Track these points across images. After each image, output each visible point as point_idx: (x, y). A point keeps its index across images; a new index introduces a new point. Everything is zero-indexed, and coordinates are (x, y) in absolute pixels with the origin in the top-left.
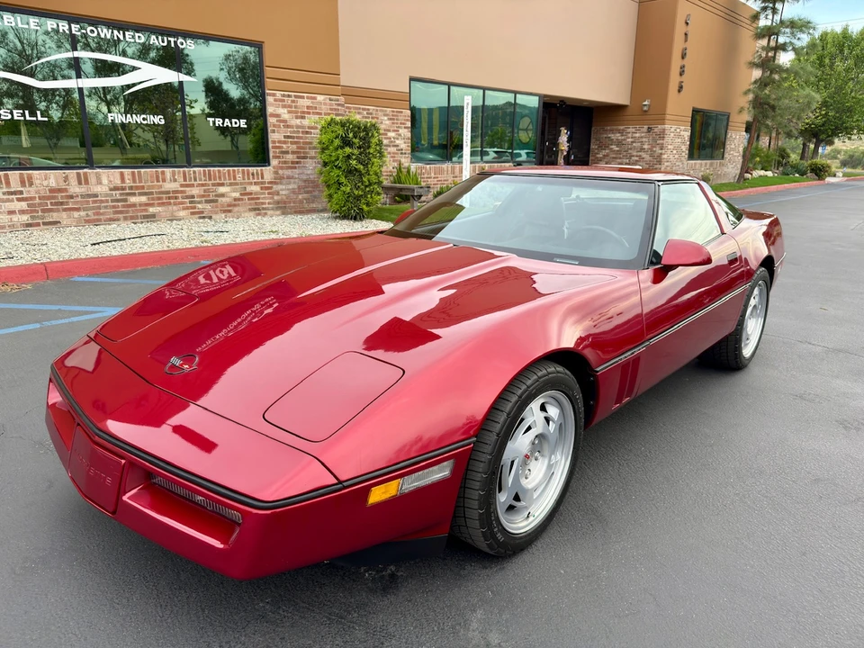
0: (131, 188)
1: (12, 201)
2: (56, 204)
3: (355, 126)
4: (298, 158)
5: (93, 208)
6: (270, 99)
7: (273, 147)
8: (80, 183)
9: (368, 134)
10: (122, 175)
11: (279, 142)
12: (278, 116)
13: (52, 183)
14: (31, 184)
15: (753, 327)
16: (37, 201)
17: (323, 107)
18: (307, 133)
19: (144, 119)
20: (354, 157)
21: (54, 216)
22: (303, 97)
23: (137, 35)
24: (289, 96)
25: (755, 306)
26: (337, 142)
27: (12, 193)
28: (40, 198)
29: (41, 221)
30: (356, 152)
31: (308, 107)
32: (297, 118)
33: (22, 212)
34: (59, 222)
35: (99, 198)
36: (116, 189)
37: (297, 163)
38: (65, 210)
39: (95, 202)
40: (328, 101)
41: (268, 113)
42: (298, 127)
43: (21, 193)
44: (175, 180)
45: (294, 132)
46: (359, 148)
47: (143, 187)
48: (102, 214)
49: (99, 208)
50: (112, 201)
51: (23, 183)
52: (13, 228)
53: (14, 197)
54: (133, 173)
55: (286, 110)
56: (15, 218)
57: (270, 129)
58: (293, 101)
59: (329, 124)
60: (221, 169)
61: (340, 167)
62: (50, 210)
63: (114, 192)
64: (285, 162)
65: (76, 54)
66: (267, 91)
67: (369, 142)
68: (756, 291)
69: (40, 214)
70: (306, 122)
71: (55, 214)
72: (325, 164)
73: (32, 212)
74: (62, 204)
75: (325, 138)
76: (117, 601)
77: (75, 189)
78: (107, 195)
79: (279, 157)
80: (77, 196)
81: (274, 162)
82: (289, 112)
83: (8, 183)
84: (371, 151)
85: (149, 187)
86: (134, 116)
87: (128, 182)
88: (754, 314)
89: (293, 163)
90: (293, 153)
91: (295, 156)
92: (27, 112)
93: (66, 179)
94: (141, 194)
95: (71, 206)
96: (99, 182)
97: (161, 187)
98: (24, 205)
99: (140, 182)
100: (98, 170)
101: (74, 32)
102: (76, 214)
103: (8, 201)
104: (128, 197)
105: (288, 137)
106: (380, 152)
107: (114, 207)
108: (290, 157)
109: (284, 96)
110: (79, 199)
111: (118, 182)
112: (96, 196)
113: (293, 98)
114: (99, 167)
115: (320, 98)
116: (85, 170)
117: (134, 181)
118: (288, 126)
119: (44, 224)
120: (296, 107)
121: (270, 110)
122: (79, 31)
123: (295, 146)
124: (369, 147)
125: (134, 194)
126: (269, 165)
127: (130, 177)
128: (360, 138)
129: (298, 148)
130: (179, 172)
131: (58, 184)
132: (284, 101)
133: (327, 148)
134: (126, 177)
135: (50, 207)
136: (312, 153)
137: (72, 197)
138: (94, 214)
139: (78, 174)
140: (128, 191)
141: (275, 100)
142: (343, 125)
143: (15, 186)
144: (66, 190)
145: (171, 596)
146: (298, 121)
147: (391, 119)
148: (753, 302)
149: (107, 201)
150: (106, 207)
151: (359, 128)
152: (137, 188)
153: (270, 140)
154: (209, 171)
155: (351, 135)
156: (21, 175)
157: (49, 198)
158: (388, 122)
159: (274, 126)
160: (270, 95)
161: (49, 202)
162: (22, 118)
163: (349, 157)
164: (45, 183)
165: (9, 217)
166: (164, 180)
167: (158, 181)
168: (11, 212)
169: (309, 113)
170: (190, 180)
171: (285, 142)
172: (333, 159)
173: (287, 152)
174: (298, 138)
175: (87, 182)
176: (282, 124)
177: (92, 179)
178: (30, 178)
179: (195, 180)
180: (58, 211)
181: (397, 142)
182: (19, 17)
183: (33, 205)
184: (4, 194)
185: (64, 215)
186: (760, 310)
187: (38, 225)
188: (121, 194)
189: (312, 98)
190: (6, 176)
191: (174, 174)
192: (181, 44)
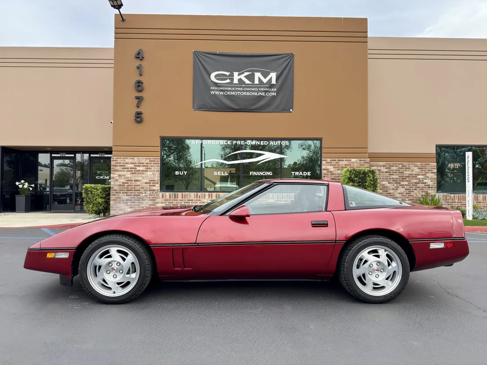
6: (323, 162)
12: (328, 169)
17: (355, 164)
19: (264, 173)
22: (343, 160)
23: (265, 142)
24: (334, 160)
31: (346, 165)
32: (338, 170)
40: (359, 161)
41: (323, 169)
42: (339, 174)
44: (274, 198)
45: (336, 177)
51: (216, 197)
55: (332, 167)
57: (323, 176)
58: (337, 163)
59: (346, 172)
65: (242, 151)
82: (334, 168)
83: (212, 197)
84: (367, 184)
86: (260, 172)
92: (222, 172)
101: (242, 144)
109: (331, 160)
113: (337, 161)
115: (353, 160)
118: (333, 174)
120: (338, 165)
121: (324, 167)
122: (244, 143)
132: (331, 163)
141: (326, 163)
142: (351, 171)
146: (339, 172)
147: (420, 168)
151: (360, 173)
155: (353, 176)
158: (417, 170)
159: (325, 174)
160: (324, 160)
162: (220, 174)
166: (269, 198)
170: (280, 199)
174: (338, 179)
176: (329, 173)
178: (219, 195)
179: (282, 199)
181: (425, 181)
182: (225, 141)
189: (348, 160)
190: (212, 194)
191: (273, 196)
192: (283, 143)
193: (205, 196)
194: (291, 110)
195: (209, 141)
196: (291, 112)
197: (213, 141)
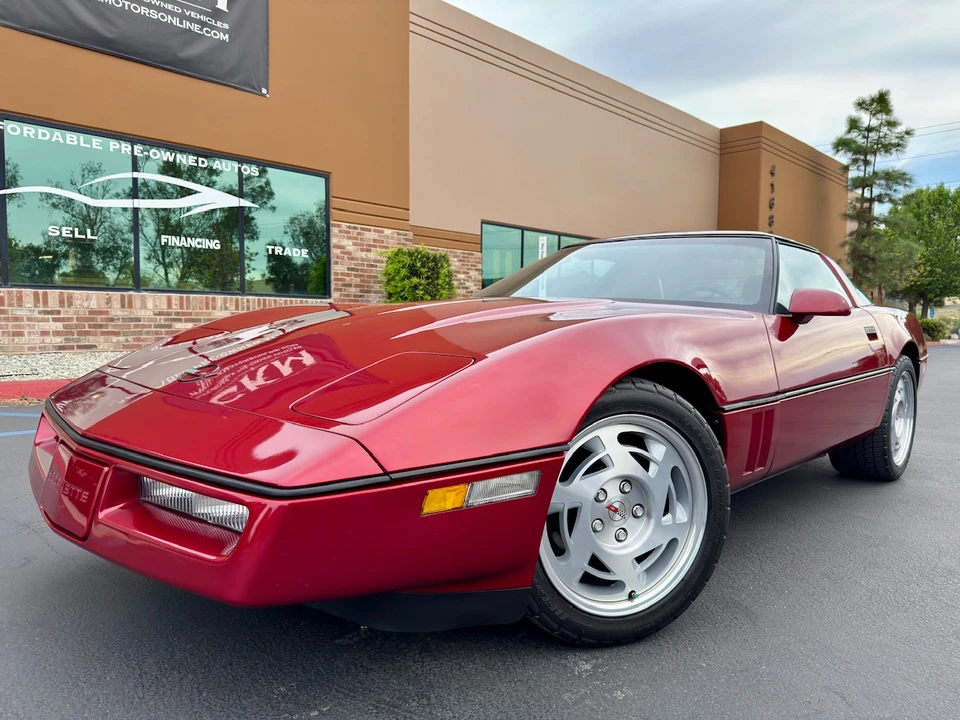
0: (177, 314)
1: (48, 320)
2: (95, 326)
3: (423, 256)
4: (361, 291)
5: (134, 333)
6: (334, 230)
7: (335, 280)
8: (123, 306)
9: (437, 265)
10: (169, 299)
11: (342, 274)
12: (343, 247)
13: (94, 304)
14: (70, 304)
15: (901, 429)
16: (75, 322)
17: (391, 241)
18: (372, 266)
19: (199, 243)
20: (421, 287)
21: (91, 340)
22: (369, 230)
23: (200, 159)
24: (355, 228)
25: (901, 402)
26: (404, 272)
27: (48, 313)
28: (78, 319)
29: (75, 344)
30: (423, 282)
31: (374, 241)
32: (362, 250)
33: (57, 333)
34: (95, 346)
35: (142, 323)
36: (161, 314)
37: (360, 296)
38: (103, 334)
39: (136, 326)
40: (396, 235)
41: (332, 245)
42: (363, 259)
43: (59, 312)
44: (226, 309)
45: (359, 265)
46: (427, 278)
47: (190, 314)
48: (142, 340)
49: (140, 333)
50: (156, 326)
51: (62, 302)
52: (43, 349)
53: (50, 316)
54: (181, 298)
55: (350, 242)
56: (48, 339)
57: (333, 260)
58: (359, 234)
59: (397, 254)
60: (278, 299)
61: (406, 298)
62: (87, 333)
63: (158, 317)
64: (347, 295)
65: (136, 175)
66: (332, 222)
67: (438, 273)
68: (900, 385)
69: (76, 336)
70: (372, 255)
71: (91, 338)
72: (390, 295)
73: (67, 333)
74: (101, 326)
75: (391, 268)
76: (84, 680)
77: (117, 311)
78: (151, 320)
79: (341, 290)
80: (119, 319)
81: (335, 295)
82: (354, 244)
83: (46, 302)
84: (440, 282)
85: (197, 314)
86: (189, 239)
87: (175, 308)
88: (901, 412)
89: (355, 296)
90: (357, 286)
91: (358, 289)
92: (76, 230)
93: (109, 301)
94: (187, 321)
95: (110, 329)
96: (144, 306)
97: (210, 314)
98: (59, 326)
99: (188, 308)
100: (144, 293)
101: (136, 154)
102: (114, 339)
103: (43, 320)
104: (173, 323)
105: (352, 269)
106: (449, 284)
107: (156, 333)
108: (353, 290)
109: (349, 227)
110: (120, 323)
111: (164, 307)
112: (139, 320)
113: (359, 231)
114: (146, 290)
115: (388, 232)
116: (131, 293)
117: (181, 307)
118: (353, 259)
119: (79, 347)
120: (361, 239)
121: (334, 241)
122: (142, 152)
123: (358, 279)
124: (438, 278)
125: (180, 320)
126: (330, 297)
127: (178, 302)
128: (429, 268)
129: (362, 281)
130: (231, 300)
131: (99, 305)
132: (349, 232)
133: (393, 279)
134: (174, 302)
135: (87, 329)
136: (377, 287)
137: (112, 320)
138: (134, 340)
139: (123, 297)
140: (173, 317)
141: (340, 231)
142: (410, 254)
143: (53, 304)
144: (107, 313)
145: (159, 677)
146: (364, 254)
147: (461, 261)
148: (899, 397)
149: (150, 326)
150: (148, 333)
151: (428, 258)
152: (184, 314)
153: (332, 271)
154: (264, 300)
155: (419, 265)
156: (61, 294)
157: (87, 320)
158: (457, 264)
159: (338, 257)
160: (335, 226)
161: (86, 324)
162: (71, 236)
163: (416, 287)
164: (85, 304)
165: (42, 338)
166: (214, 308)
167: (207, 308)
168: (45, 333)
169: (375, 246)
171: (348, 275)
172: (399, 290)
173: (350, 285)
174: (362, 270)
175: (130, 306)
176: (346, 256)
177: (137, 303)
178: (70, 298)
180: (95, 334)
181: (467, 284)
182: (82, 137)
183: (70, 327)
184: (40, 313)
185: (102, 339)
186: (908, 409)
187: (72, 348)
188: (166, 320)
189: (378, 231)
190: (45, 294)
191: (225, 301)
192: (245, 170)
193: (20, 299)
194: (264, 91)
195: (29, 130)
196: (264, 95)
197: (41, 130)
